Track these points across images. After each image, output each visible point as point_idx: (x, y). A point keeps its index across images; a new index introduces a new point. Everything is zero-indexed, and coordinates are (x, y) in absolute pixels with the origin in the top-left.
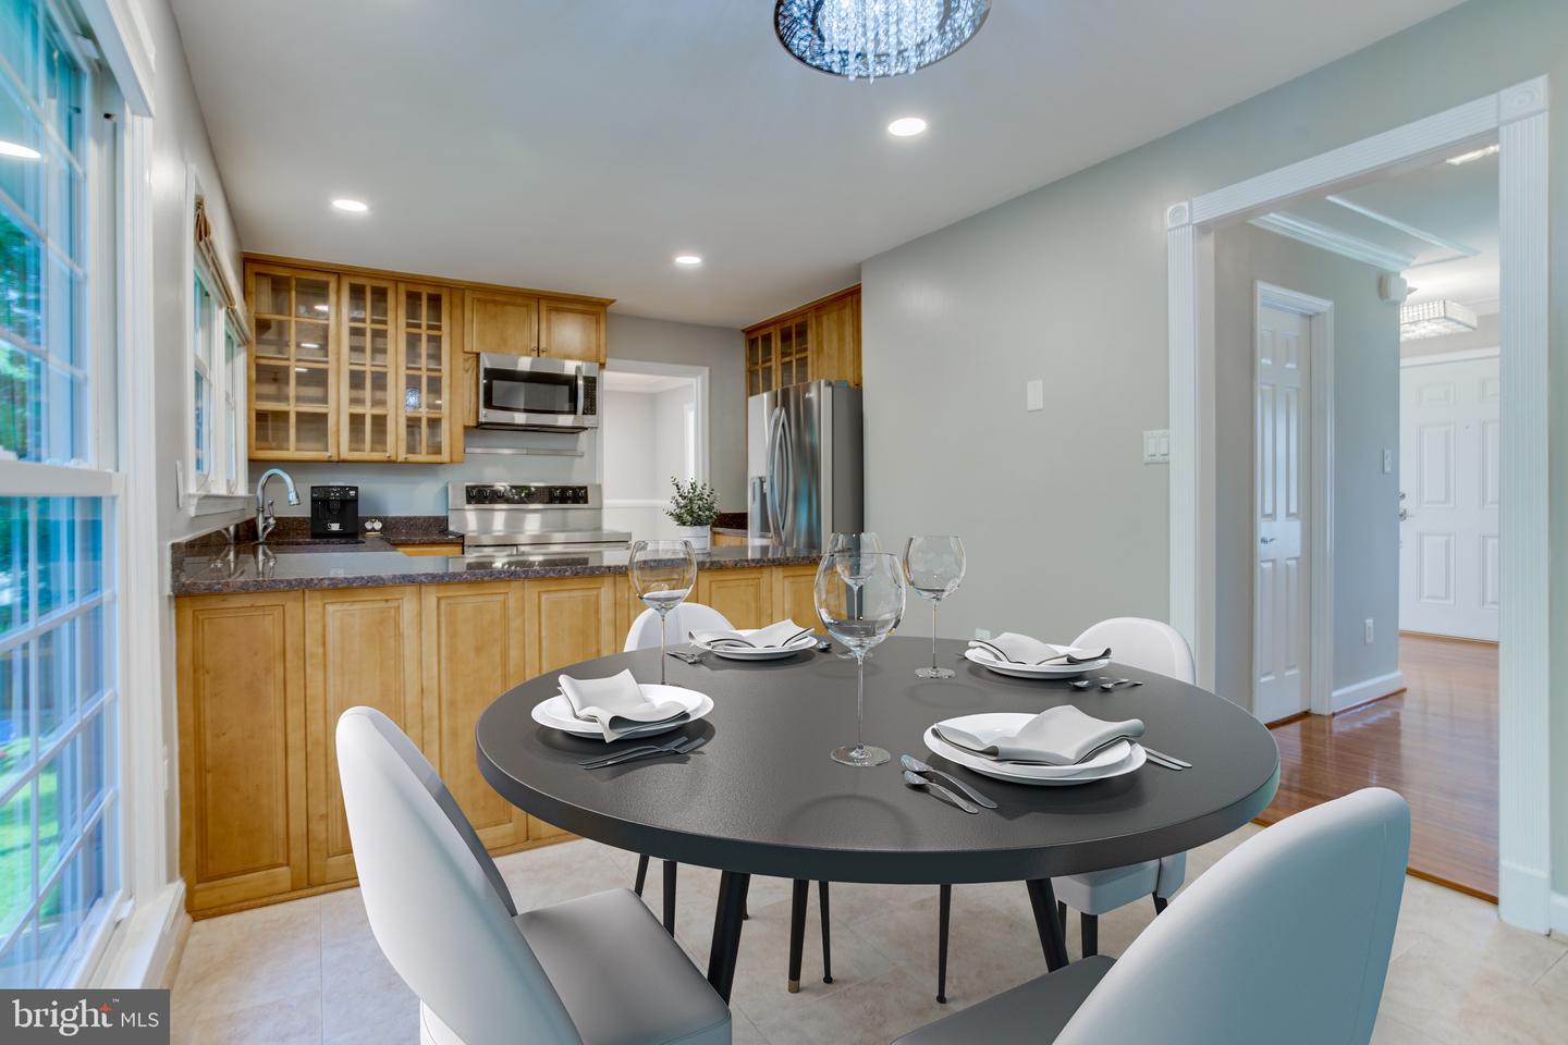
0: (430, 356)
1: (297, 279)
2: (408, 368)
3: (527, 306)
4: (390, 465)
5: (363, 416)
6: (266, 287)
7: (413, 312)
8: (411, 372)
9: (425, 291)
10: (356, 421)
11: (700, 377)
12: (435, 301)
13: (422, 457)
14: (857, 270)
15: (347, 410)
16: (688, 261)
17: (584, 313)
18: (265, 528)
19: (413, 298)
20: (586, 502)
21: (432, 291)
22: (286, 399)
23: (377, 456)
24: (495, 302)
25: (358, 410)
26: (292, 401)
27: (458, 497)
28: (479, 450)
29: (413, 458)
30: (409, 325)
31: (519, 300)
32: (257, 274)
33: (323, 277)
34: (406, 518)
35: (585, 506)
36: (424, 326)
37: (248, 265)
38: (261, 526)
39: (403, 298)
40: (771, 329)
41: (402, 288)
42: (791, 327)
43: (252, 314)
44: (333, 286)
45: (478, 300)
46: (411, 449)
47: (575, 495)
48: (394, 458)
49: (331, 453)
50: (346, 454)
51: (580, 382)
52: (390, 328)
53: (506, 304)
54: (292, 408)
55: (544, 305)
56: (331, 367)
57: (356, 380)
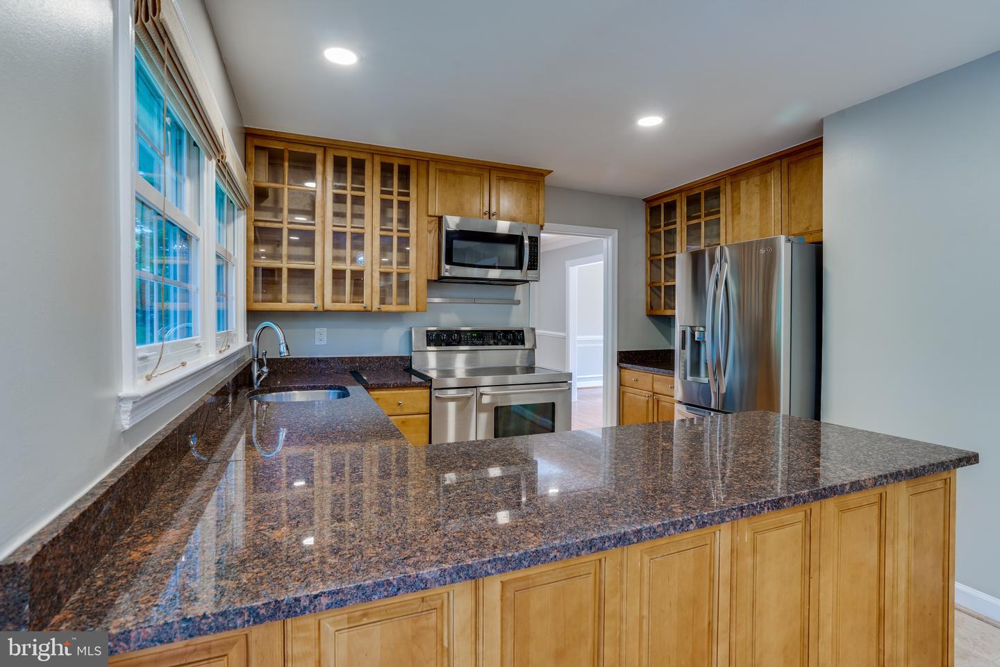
0: (399, 221)
1: (290, 152)
2: (381, 230)
3: (480, 175)
4: (366, 314)
5: (344, 271)
6: (264, 160)
7: (386, 179)
8: (384, 233)
9: (396, 163)
10: (338, 275)
11: (610, 238)
12: (405, 173)
13: (393, 308)
14: (819, 126)
15: (330, 266)
16: (650, 122)
17: (526, 181)
18: (259, 376)
19: (386, 170)
20: (523, 343)
21: (402, 162)
22: (280, 257)
23: (355, 307)
24: (454, 172)
25: (340, 266)
26: (285, 259)
27: (419, 340)
28: (436, 300)
29: (385, 308)
30: (383, 192)
31: (474, 171)
32: (257, 148)
33: (312, 150)
34: (377, 358)
35: (522, 347)
36: (395, 193)
37: (249, 139)
38: (256, 374)
39: (378, 169)
40: (676, 197)
41: (377, 159)
42: (700, 193)
43: (252, 183)
44: (319, 158)
45: (441, 171)
46: (383, 302)
47: (514, 337)
48: (369, 308)
49: (318, 303)
50: (329, 305)
51: (526, 242)
52: (367, 195)
53: (462, 173)
54: (285, 265)
55: (494, 175)
56: (318, 228)
57: (338, 239)
